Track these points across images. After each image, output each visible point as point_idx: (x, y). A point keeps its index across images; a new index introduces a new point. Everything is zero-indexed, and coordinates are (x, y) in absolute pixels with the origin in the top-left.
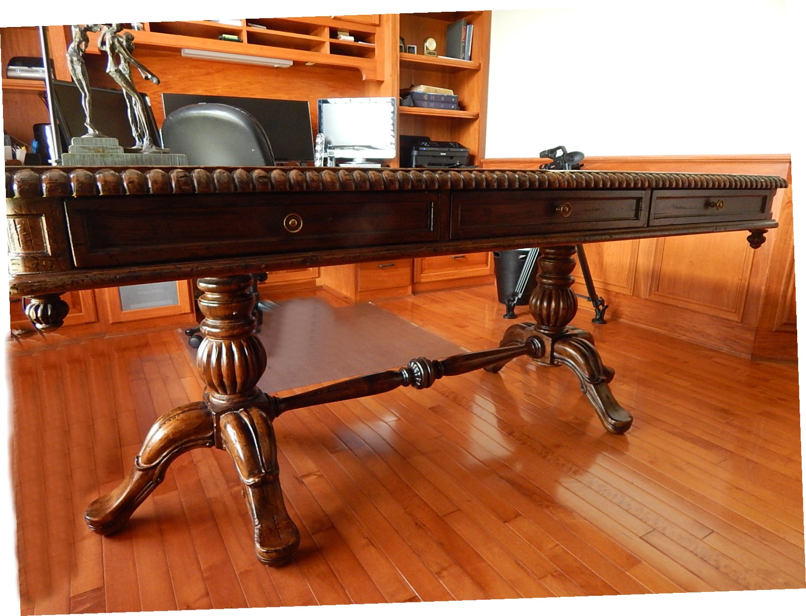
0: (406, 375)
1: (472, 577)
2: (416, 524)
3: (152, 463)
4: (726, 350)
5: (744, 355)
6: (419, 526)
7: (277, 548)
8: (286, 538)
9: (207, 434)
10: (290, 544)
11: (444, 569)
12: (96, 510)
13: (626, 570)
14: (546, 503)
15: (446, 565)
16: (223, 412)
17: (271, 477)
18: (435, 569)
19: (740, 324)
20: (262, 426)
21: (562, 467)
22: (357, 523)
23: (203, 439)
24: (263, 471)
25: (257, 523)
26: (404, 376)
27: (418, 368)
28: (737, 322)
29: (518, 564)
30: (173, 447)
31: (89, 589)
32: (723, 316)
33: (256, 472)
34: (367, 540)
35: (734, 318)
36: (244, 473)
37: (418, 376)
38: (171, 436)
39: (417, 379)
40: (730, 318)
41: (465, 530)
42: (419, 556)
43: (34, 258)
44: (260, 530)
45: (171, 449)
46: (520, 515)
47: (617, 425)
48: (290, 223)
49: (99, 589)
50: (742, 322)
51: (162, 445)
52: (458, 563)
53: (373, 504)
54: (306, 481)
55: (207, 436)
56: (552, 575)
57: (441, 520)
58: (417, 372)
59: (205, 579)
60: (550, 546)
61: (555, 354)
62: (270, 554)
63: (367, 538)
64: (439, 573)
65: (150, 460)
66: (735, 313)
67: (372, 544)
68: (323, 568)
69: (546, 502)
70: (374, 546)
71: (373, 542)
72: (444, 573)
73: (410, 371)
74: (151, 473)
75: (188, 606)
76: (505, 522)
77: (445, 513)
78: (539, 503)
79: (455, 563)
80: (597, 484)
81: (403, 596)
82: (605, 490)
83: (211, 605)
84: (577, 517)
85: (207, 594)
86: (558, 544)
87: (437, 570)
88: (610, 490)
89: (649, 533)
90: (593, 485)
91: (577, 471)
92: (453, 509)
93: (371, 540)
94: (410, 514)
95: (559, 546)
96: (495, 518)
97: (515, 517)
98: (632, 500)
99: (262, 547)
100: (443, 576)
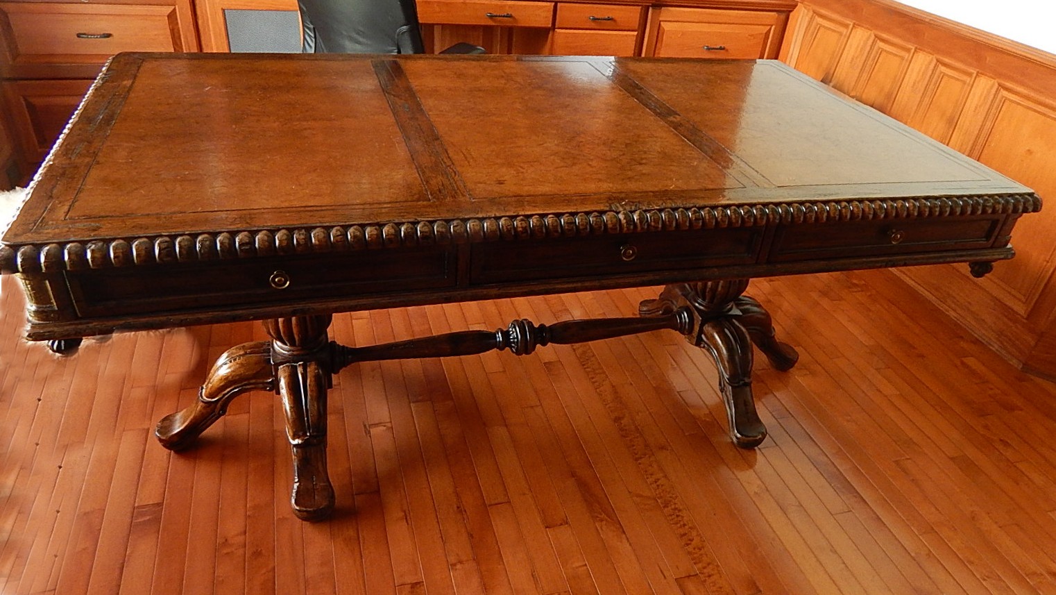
0: (500, 337)
1: (482, 578)
2: (458, 508)
3: (214, 398)
4: (996, 346)
5: (1014, 362)
6: (460, 510)
7: (309, 509)
8: (320, 501)
9: (267, 379)
10: (321, 507)
11: (461, 562)
12: (165, 427)
14: (604, 516)
15: (464, 558)
16: (282, 363)
17: (315, 441)
18: (452, 559)
19: (1025, 321)
20: (314, 389)
21: (649, 476)
22: (402, 491)
23: (263, 383)
24: (308, 434)
25: (296, 480)
26: (498, 340)
27: (516, 333)
28: (1022, 317)
29: (533, 576)
30: (233, 387)
31: (151, 503)
32: (1009, 304)
33: (301, 434)
34: (403, 514)
35: (1021, 309)
36: (290, 432)
37: (514, 342)
38: (230, 377)
39: (513, 345)
40: (1016, 308)
41: (502, 527)
42: (444, 542)
43: (43, 312)
44: (298, 487)
45: (231, 388)
46: (568, 524)
47: (741, 441)
48: (276, 280)
49: (160, 505)
50: (1026, 319)
51: (221, 384)
52: (476, 560)
53: (426, 473)
54: (373, 431)
55: (266, 381)
57: (485, 509)
58: (514, 338)
59: (247, 517)
60: (577, 564)
61: (703, 336)
62: (302, 513)
63: (405, 512)
64: (455, 565)
65: (211, 395)
66: (1024, 303)
67: (406, 519)
68: (352, 533)
69: (603, 514)
70: (407, 522)
71: (409, 519)
72: (458, 566)
73: (506, 334)
74: (213, 405)
75: (226, 540)
76: (546, 527)
77: (493, 503)
78: (596, 514)
79: (474, 559)
80: (673, 507)
81: (410, 579)
82: (678, 516)
83: (245, 544)
84: (625, 541)
85: (245, 533)
86: (586, 565)
87: (454, 561)
88: (683, 517)
89: (689, 576)
90: (668, 507)
91: (662, 485)
92: (503, 501)
93: (408, 514)
94: (458, 495)
95: (585, 568)
96: (539, 521)
97: (561, 524)
98: (698, 535)
99: (297, 505)
100: (456, 569)
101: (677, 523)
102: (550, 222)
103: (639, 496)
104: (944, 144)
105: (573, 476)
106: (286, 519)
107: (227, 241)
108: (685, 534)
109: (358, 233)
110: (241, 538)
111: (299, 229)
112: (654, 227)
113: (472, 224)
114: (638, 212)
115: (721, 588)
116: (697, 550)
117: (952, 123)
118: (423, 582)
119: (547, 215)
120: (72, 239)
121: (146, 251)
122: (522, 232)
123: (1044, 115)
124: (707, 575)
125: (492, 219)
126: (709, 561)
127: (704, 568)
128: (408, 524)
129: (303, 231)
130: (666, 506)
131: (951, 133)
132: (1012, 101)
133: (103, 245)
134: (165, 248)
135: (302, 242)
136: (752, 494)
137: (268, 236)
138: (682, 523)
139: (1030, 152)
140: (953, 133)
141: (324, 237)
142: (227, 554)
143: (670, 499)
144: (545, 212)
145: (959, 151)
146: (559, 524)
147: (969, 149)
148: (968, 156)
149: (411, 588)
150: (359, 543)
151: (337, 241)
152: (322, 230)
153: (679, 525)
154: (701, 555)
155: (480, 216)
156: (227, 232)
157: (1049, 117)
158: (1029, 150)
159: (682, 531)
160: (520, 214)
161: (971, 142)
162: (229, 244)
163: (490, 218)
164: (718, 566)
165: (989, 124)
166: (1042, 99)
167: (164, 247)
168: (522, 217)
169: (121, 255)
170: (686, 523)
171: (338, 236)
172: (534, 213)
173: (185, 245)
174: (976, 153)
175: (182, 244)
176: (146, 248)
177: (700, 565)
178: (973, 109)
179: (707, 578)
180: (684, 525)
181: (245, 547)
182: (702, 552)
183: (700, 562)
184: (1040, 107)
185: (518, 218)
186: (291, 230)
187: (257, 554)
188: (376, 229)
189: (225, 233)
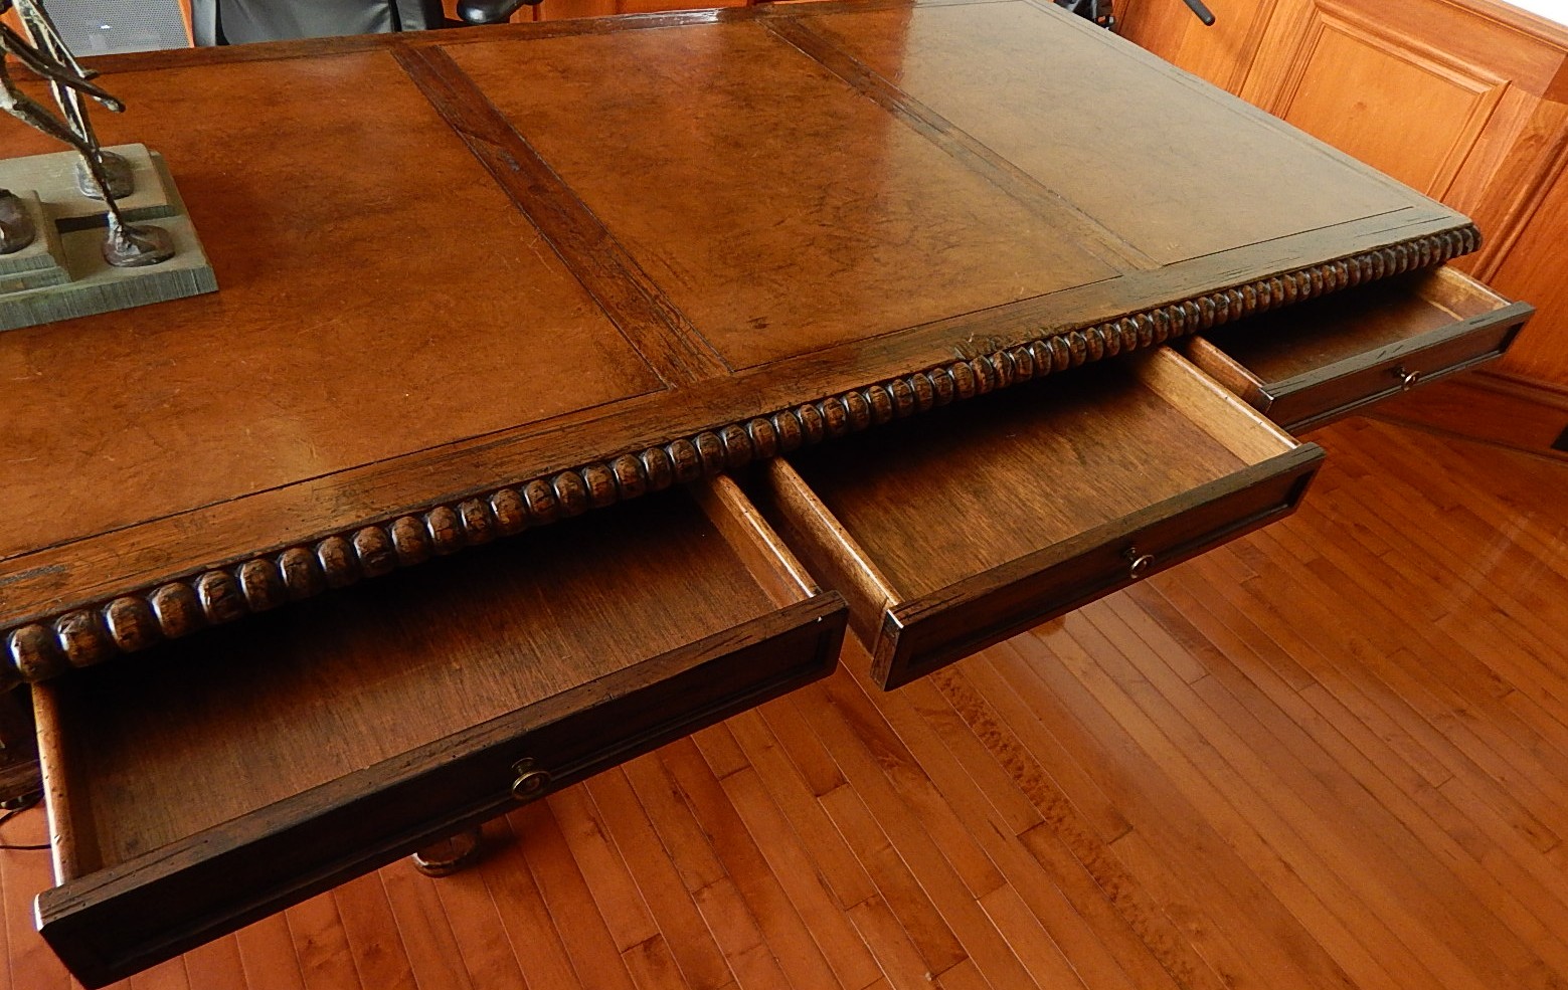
1: (746, 903)
2: (675, 793)
6: (679, 796)
7: (446, 863)
8: (460, 844)
10: (465, 851)
11: (707, 885)
13: (979, 899)
14: (892, 758)
15: (710, 878)
18: (693, 884)
29: (820, 881)
34: (594, 824)
41: (749, 808)
42: (672, 858)
46: (844, 782)
52: (729, 875)
56: (867, 904)
57: (716, 786)
62: (434, 870)
63: (594, 820)
64: (698, 893)
67: (600, 832)
68: (519, 877)
69: (890, 754)
70: (603, 836)
71: (604, 830)
72: (706, 894)
75: (310, 942)
76: (817, 796)
77: (726, 772)
78: (881, 758)
79: (726, 876)
80: (982, 720)
81: (640, 935)
82: (992, 734)
83: (346, 941)
84: (932, 791)
85: (339, 920)
86: (890, 844)
87: (695, 888)
88: (1000, 734)
89: (1033, 827)
90: (975, 722)
91: (958, 688)
92: (741, 766)
93: (599, 822)
94: (668, 773)
95: (888, 851)
96: (803, 788)
97: (837, 786)
98: (1028, 758)
99: (424, 860)
100: (704, 900)
101: (995, 746)
102: (876, 400)
103: (931, 713)
104: (1233, 93)
105: (830, 701)
106: (402, 879)
107: (339, 554)
108: (1010, 761)
109: (575, 487)
110: (336, 932)
111: (468, 499)
112: (1023, 375)
113: (757, 429)
114: (998, 354)
115: (1080, 835)
116: (1033, 784)
117: (1245, 59)
118: (659, 934)
119: (868, 387)
120: (21, 618)
121: (184, 610)
122: (837, 427)
123: (1383, 51)
124: (1055, 819)
125: (787, 412)
126: (1053, 796)
127: (1050, 809)
128: (605, 840)
129: (476, 501)
130: (972, 722)
131: (1244, 76)
132: (1334, 30)
133: (91, 619)
134: (221, 598)
135: (479, 524)
136: (1078, 674)
137: (416, 528)
138: (1001, 744)
139: (1361, 106)
140: (1246, 78)
141: (517, 508)
142: (320, 967)
143: (974, 709)
144: (865, 383)
145: (1257, 106)
146: (833, 786)
147: (1271, 102)
148: (1271, 112)
149: (645, 951)
150: (539, 895)
151: (541, 509)
152: (511, 494)
153: (998, 748)
154: (1040, 789)
155: (766, 410)
156: (334, 535)
157: (1390, 55)
158: (1360, 104)
159: (1004, 756)
160: (828, 394)
161: (1275, 91)
162: (346, 559)
163: (782, 411)
164: (1066, 801)
165: (1300, 63)
166: (1383, 28)
167: (220, 594)
168: (830, 400)
169: (135, 629)
170: (1006, 742)
171: (540, 500)
172: (849, 388)
173: (261, 582)
174: (1282, 106)
175: (255, 580)
176: (183, 605)
177: (1044, 805)
178: (1277, 40)
179: (1058, 824)
180: (1005, 746)
181: (348, 947)
182: (1041, 784)
183: (1043, 800)
184: (1378, 39)
185: (826, 402)
186: (452, 506)
187: (373, 954)
188: (603, 472)
189: (332, 539)
